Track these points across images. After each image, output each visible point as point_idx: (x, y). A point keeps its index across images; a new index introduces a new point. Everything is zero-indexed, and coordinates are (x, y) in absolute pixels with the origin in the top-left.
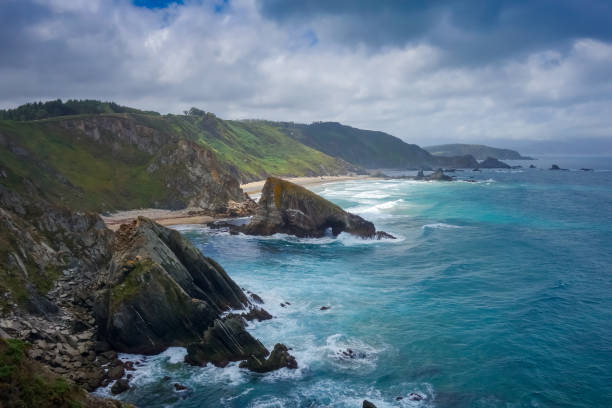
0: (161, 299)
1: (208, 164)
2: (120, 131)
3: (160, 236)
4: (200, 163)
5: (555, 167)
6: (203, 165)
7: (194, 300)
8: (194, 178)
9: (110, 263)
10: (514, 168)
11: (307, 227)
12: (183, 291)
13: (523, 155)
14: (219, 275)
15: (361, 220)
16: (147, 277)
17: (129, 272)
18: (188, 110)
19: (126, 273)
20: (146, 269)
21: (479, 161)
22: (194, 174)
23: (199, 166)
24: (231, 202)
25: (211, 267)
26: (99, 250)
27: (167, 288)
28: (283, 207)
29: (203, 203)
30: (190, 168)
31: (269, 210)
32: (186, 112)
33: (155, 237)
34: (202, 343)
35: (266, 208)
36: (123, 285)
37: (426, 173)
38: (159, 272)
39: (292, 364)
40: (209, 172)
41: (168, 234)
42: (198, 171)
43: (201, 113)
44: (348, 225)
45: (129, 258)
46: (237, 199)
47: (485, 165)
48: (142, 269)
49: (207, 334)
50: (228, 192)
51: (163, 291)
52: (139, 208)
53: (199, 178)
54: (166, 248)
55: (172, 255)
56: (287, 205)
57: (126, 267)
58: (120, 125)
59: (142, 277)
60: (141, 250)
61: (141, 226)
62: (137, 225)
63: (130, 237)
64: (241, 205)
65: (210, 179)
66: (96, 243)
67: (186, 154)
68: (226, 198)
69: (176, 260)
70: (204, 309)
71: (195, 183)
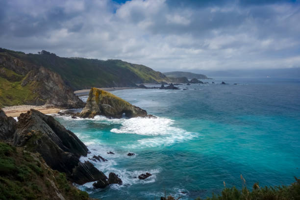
0: (48, 153)
1: (57, 81)
2: (5, 62)
3: (43, 119)
4: (52, 80)
5: (223, 83)
6: (54, 81)
7: (66, 153)
8: (49, 89)
9: (15, 135)
10: (205, 83)
11: (113, 113)
12: (59, 148)
13: (208, 77)
14: (74, 139)
15: (140, 109)
16: (39, 141)
17: (29, 139)
18: (41, 51)
19: (27, 140)
20: (39, 137)
21: (189, 80)
22: (49, 86)
23: (52, 82)
24: (69, 101)
25: (70, 135)
26: (4, 128)
27: (51, 147)
28: (100, 103)
29: (54, 102)
30: (46, 83)
31: (92, 105)
32: (39, 53)
33: (41, 120)
34: (72, 175)
35: (91, 104)
36: (25, 146)
37: (165, 86)
38: (47, 139)
39: (120, 182)
40: (57, 85)
41: (47, 118)
42: (51, 84)
43: (48, 53)
44: (134, 112)
45: (26, 132)
46: (72, 99)
47: (191, 82)
48: (36, 137)
49: (74, 170)
50: (68, 96)
51: (49, 148)
52: (17, 105)
53: (51, 88)
54: (47, 125)
55: (50, 129)
56: (102, 102)
57: (27, 136)
58: (5, 59)
59: (37, 141)
60: (33, 127)
61: (33, 114)
62: (30, 114)
63: (26, 120)
64: (75, 102)
65: (58, 89)
66: (2, 124)
67: (44, 75)
68: (66, 99)
69: (53, 132)
70: (71, 157)
71: (49, 91)
